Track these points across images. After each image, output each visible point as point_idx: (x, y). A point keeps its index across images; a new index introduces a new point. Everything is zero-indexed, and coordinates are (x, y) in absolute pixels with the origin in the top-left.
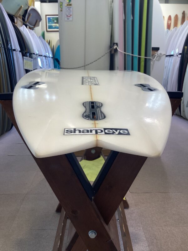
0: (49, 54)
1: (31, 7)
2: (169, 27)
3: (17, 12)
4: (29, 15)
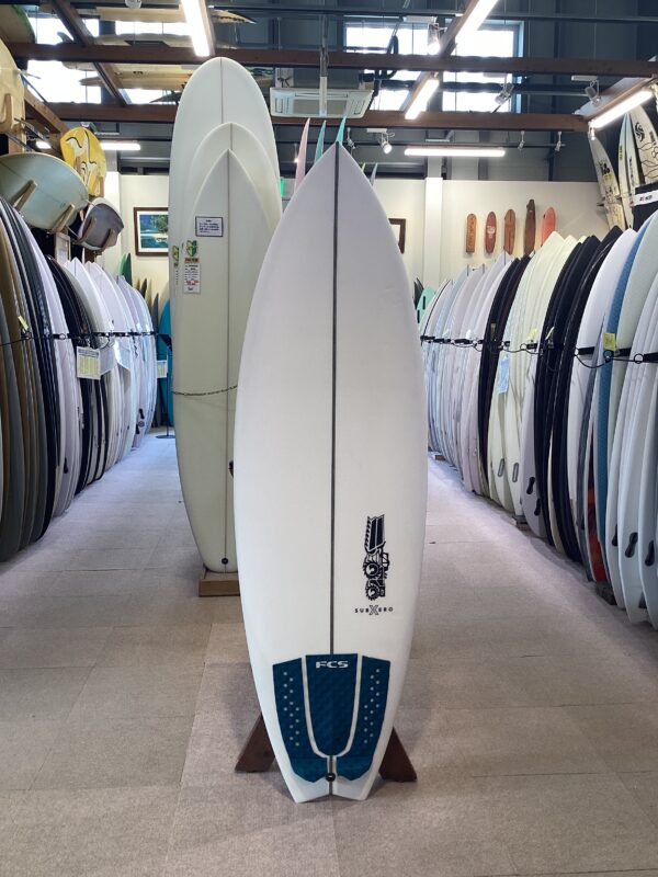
0: (143, 326)
1: (96, 202)
2: (490, 246)
3: (58, 221)
4: (89, 222)
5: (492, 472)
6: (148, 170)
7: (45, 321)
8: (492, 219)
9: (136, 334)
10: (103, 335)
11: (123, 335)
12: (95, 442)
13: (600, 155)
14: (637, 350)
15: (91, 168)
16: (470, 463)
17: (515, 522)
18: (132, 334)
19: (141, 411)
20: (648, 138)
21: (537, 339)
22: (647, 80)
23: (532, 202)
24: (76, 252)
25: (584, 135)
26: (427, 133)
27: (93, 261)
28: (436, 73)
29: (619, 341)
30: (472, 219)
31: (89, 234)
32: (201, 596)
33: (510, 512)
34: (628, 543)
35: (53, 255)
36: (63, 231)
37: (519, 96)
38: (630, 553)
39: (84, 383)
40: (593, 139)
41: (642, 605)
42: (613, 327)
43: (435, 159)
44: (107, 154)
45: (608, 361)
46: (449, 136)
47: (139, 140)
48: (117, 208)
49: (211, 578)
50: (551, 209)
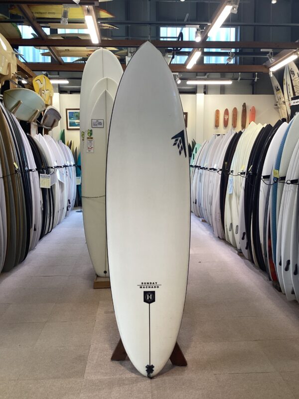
1: (48, 108)
2: (226, 124)
3: (32, 117)
4: (46, 117)
5: (227, 229)
6: (72, 92)
7: (26, 164)
8: (226, 112)
9: (67, 166)
10: (52, 168)
11: (61, 167)
12: (48, 216)
13: (276, 83)
14: (289, 178)
15: (47, 92)
16: (217, 224)
17: (237, 252)
18: (65, 166)
19: (69, 200)
20: (296, 75)
21: (245, 170)
22: (295, 50)
23: (245, 104)
24: (40, 131)
25: (268, 74)
26: (197, 74)
27: (47, 134)
28: (200, 49)
29: (281, 173)
30: (217, 112)
31: (46, 122)
32: (94, 288)
33: (235, 247)
34: (286, 265)
35: (30, 133)
36: (34, 121)
37: (238, 58)
38: (287, 269)
39: (43, 190)
40: (272, 76)
41: (293, 293)
42: (278, 167)
43: (200, 86)
44: (54, 85)
45: (276, 183)
46: (207, 75)
47: (68, 79)
48: (58, 110)
49: (99, 280)
50: (253, 107)
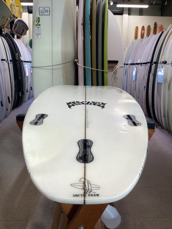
1: (18, 19)
2: (142, 36)
8: (143, 28)
15: (17, 8)
23: (156, 23)
30: (137, 28)
43: (126, 8)
46: (130, 1)
50: (162, 25)
